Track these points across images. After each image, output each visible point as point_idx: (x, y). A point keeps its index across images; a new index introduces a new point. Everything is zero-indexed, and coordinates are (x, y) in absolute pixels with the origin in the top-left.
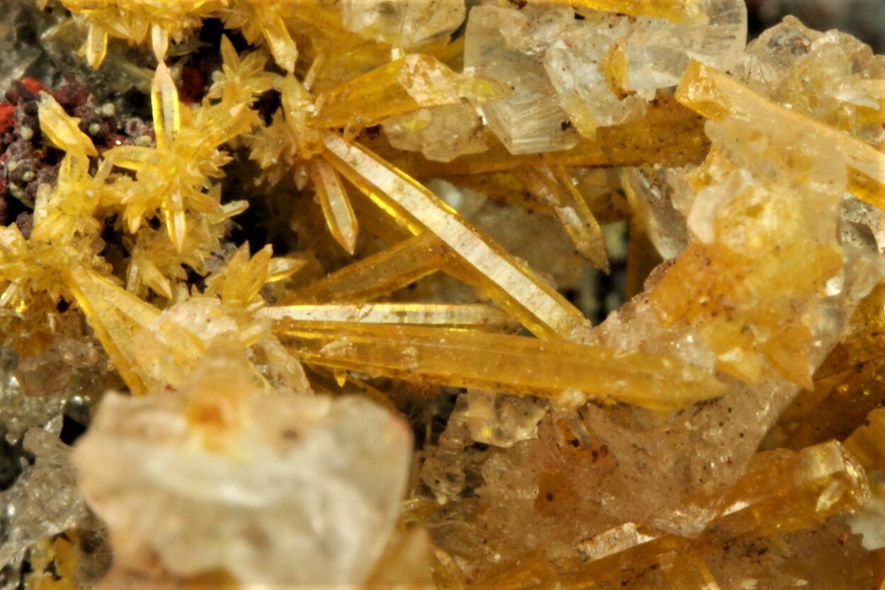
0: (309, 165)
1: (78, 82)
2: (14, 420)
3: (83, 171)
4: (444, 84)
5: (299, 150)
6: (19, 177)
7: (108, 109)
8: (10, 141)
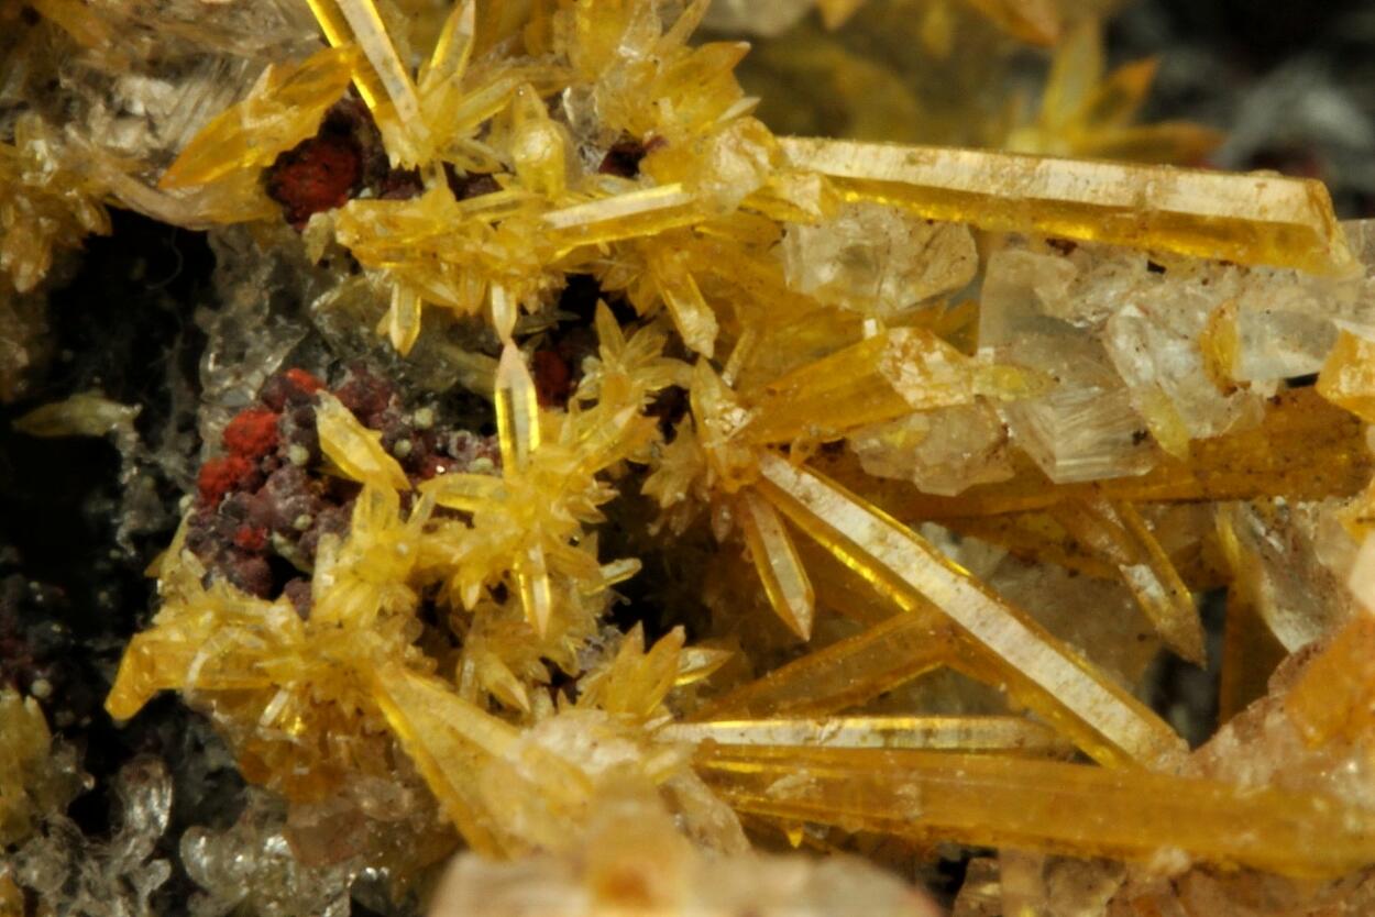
0: (735, 502)
1: (371, 376)
2: (273, 905)
3: (390, 513)
4: (947, 373)
5: (719, 478)
6: (288, 524)
7: (424, 417)
8: (271, 468)
